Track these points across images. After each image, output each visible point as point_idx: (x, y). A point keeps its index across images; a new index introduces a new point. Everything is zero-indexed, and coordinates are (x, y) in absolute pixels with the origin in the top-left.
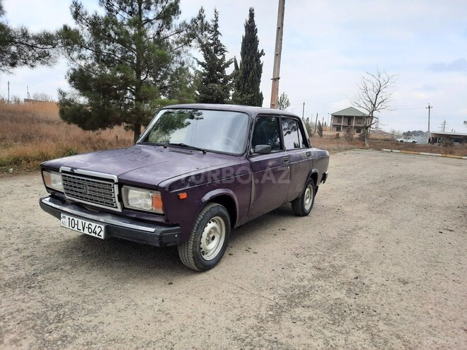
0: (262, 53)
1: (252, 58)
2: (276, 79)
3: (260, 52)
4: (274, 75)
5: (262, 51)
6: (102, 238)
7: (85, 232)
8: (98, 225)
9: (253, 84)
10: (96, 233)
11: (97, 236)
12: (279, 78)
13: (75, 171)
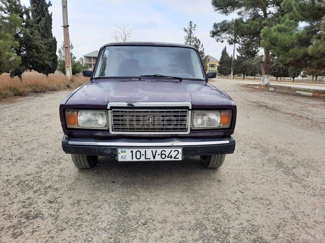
0: (50, 4)
1: (42, 7)
2: (66, 27)
3: (47, 3)
4: (64, 23)
5: (50, 2)
6: (180, 159)
7: (156, 159)
8: (174, 150)
9: (47, 30)
10: (171, 157)
11: (173, 159)
12: (68, 26)
13: (136, 105)
